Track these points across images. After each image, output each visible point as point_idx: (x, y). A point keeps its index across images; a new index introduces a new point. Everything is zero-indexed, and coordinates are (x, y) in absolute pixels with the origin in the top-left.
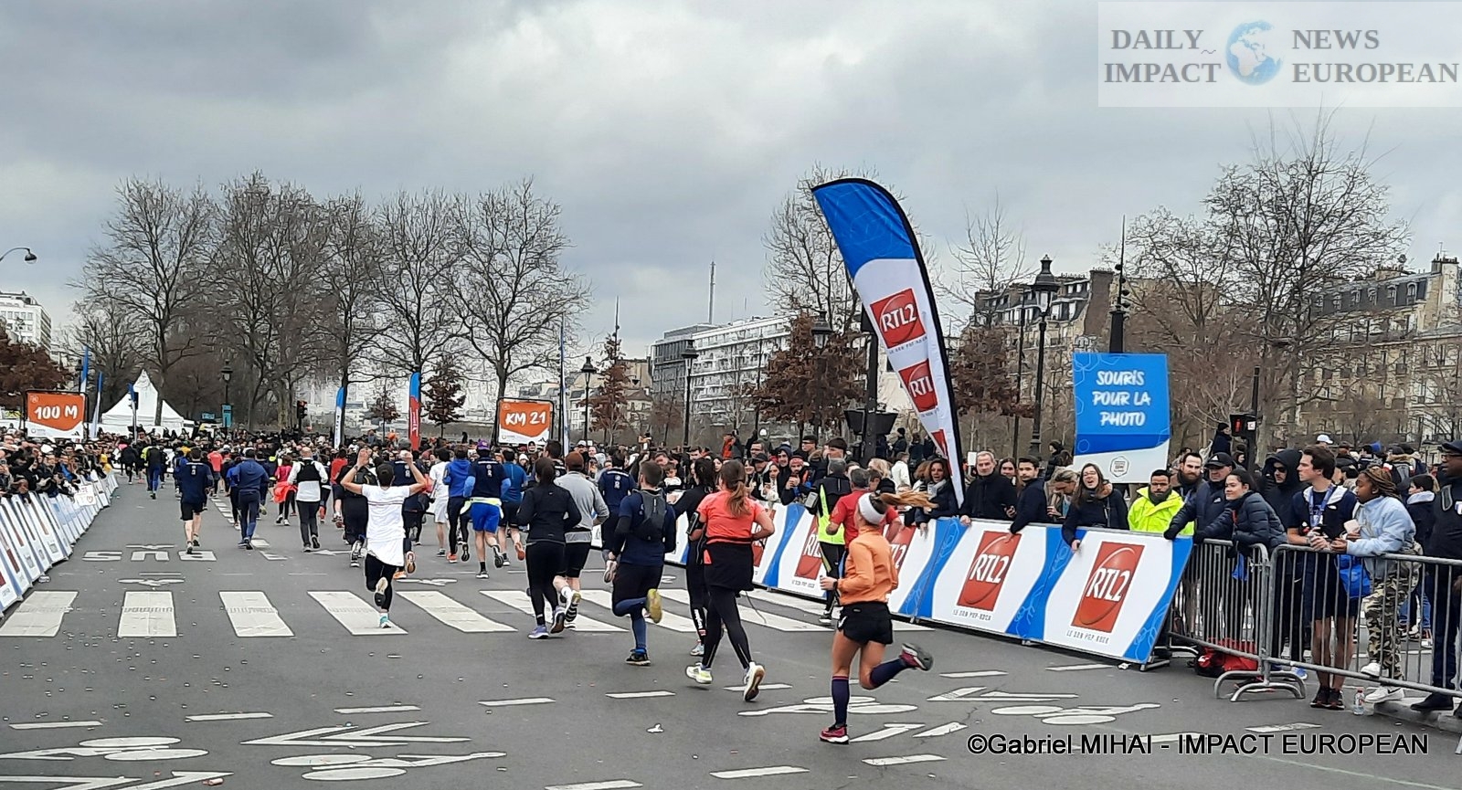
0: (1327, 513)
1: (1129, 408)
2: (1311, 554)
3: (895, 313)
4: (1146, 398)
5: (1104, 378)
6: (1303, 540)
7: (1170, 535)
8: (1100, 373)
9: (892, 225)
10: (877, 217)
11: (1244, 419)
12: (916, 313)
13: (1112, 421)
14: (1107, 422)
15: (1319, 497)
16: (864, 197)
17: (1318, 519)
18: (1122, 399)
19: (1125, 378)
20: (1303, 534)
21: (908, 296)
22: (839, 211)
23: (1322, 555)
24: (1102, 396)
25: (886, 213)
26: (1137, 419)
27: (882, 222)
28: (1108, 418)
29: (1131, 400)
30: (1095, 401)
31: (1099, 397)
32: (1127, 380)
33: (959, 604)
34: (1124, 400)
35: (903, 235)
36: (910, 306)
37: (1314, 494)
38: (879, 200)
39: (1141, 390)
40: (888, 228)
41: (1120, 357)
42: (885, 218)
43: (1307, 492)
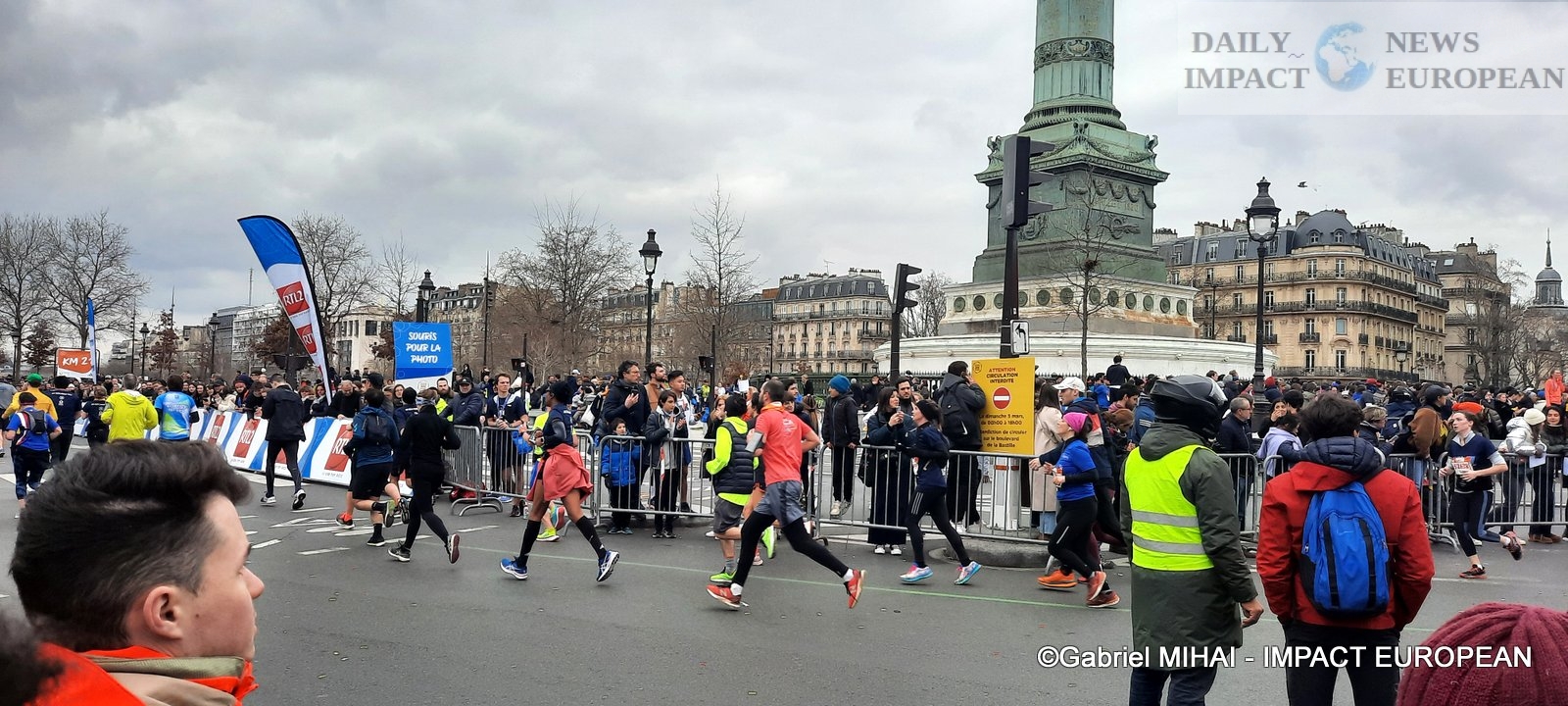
0: (507, 409)
1: (429, 353)
2: (499, 431)
3: (291, 295)
4: (438, 348)
5: (413, 336)
6: (494, 424)
8: (410, 333)
9: (288, 244)
10: (277, 238)
12: (303, 297)
13: (418, 360)
14: (415, 361)
15: (502, 401)
16: (271, 227)
17: (502, 412)
18: (424, 348)
19: (426, 336)
20: (494, 420)
21: (298, 286)
22: (255, 234)
23: (505, 432)
24: (412, 346)
25: (286, 238)
26: (434, 359)
27: (283, 242)
28: (414, 358)
29: (429, 349)
30: (408, 349)
31: (410, 347)
32: (427, 338)
33: (326, 468)
34: (425, 349)
35: (295, 250)
36: (299, 292)
38: (280, 229)
39: (435, 343)
40: (285, 245)
41: (422, 325)
42: (284, 239)
43: (496, 398)
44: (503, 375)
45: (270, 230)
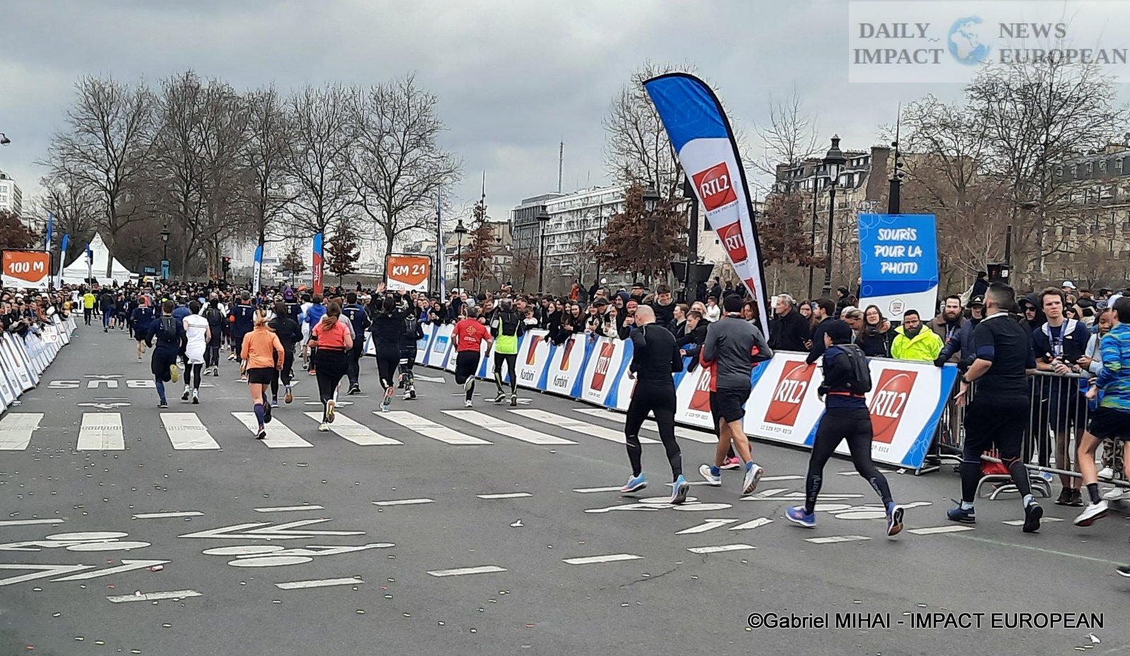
1: (905, 259)
2: (1056, 378)
3: (712, 182)
4: (918, 251)
5: (884, 234)
6: (1049, 366)
7: (939, 363)
8: (881, 231)
9: (709, 111)
10: (696, 104)
11: (999, 268)
12: (729, 183)
13: (890, 270)
14: (887, 271)
16: (684, 87)
17: (1058, 349)
18: (898, 251)
19: (901, 234)
20: (1047, 361)
21: (723, 168)
22: (665, 99)
23: (1065, 379)
24: (883, 249)
25: (704, 101)
26: (911, 268)
27: (701, 108)
28: (887, 267)
29: (906, 253)
30: (877, 254)
31: (879, 250)
32: (903, 236)
33: (766, 420)
34: (901, 253)
35: (717, 116)
36: (725, 177)
37: (1050, 328)
38: (698, 90)
39: (914, 244)
40: (706, 113)
41: (897, 217)
42: (704, 105)
43: (1045, 327)
44: (1050, 292)
45: (686, 92)
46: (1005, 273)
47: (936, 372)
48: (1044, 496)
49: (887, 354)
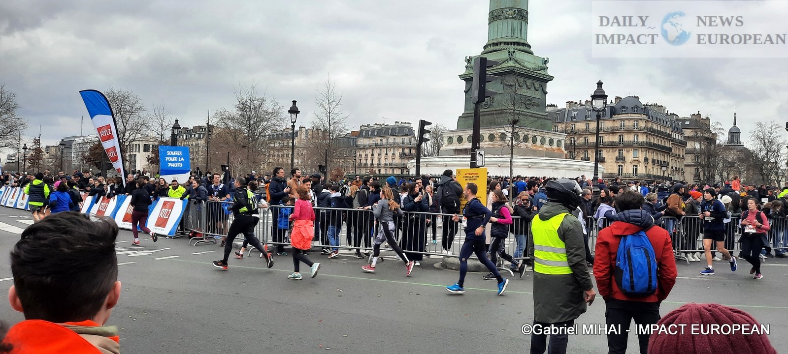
0: (219, 191)
1: (177, 162)
2: (215, 203)
3: (105, 131)
4: (182, 159)
5: (169, 153)
6: (213, 199)
7: (182, 199)
8: (168, 152)
9: (105, 105)
10: (99, 102)
12: (111, 132)
13: (172, 166)
15: (216, 187)
17: (216, 193)
18: (175, 159)
19: (176, 153)
21: (109, 126)
22: (87, 98)
23: (218, 203)
24: (169, 158)
25: (103, 101)
26: (181, 165)
27: (102, 103)
28: (170, 165)
29: (178, 160)
30: (166, 160)
31: (167, 158)
32: (176, 154)
33: (123, 221)
35: (108, 108)
36: (109, 130)
37: (215, 186)
38: (101, 97)
39: (181, 157)
40: (103, 106)
41: (174, 147)
42: (103, 103)
43: (213, 186)
44: (217, 174)
45: (95, 97)
46: (227, 168)
47: (181, 202)
48: (214, 243)
49: (167, 196)
